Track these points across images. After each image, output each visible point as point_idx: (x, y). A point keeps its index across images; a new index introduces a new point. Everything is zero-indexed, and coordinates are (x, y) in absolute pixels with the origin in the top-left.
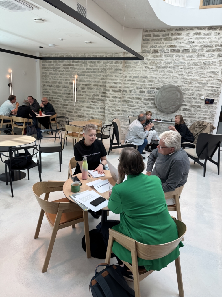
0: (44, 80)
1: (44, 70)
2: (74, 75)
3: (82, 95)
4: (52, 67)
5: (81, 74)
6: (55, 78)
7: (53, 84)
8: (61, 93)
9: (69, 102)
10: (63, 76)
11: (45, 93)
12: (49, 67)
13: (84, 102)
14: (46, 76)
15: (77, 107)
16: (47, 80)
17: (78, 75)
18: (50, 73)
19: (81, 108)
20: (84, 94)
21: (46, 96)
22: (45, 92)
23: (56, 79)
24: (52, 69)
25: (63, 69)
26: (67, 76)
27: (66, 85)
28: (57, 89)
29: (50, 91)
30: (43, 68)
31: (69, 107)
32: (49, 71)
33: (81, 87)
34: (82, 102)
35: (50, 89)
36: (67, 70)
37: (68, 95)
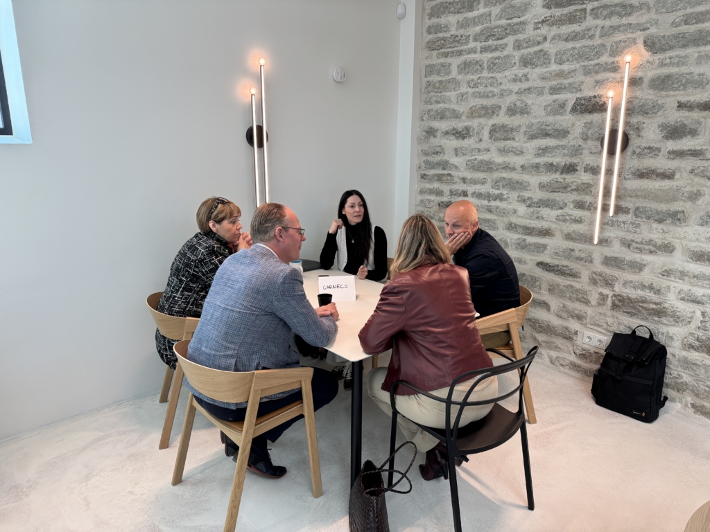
0: (430, 107)
1: (435, 53)
2: (616, 51)
3: (668, 176)
4: (478, 29)
5: (676, 37)
6: (490, 89)
7: (475, 123)
8: (514, 169)
9: (562, 219)
10: (539, 70)
11: (432, 172)
12: (461, 32)
13: (677, 218)
14: (443, 86)
15: (616, 250)
16: (447, 106)
17: (651, 45)
18: (466, 67)
19: (648, 258)
20: (679, 169)
21: (436, 185)
22: (430, 165)
23: (496, 90)
24: (475, 40)
25: (544, 30)
26: (566, 67)
27: (550, 119)
28: (493, 148)
29: (455, 160)
30: (431, 46)
31: (555, 243)
32: (460, 53)
33: (663, 127)
34: (660, 221)
35: (457, 152)
36: (566, 29)
37: (557, 176)
